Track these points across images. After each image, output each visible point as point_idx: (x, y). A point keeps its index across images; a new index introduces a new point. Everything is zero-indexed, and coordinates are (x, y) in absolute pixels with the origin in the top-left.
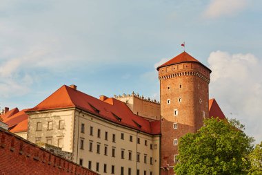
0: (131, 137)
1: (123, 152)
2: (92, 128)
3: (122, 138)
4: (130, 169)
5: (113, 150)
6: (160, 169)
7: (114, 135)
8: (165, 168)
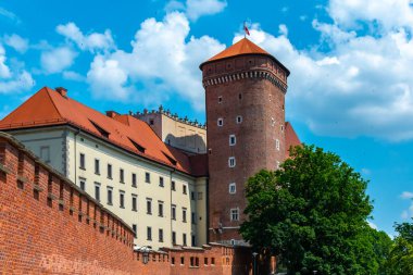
0: (161, 179)
1: (149, 204)
2: (97, 162)
3: (148, 180)
4: (161, 231)
5: (134, 200)
6: (208, 232)
7: (134, 176)
8: (217, 230)
